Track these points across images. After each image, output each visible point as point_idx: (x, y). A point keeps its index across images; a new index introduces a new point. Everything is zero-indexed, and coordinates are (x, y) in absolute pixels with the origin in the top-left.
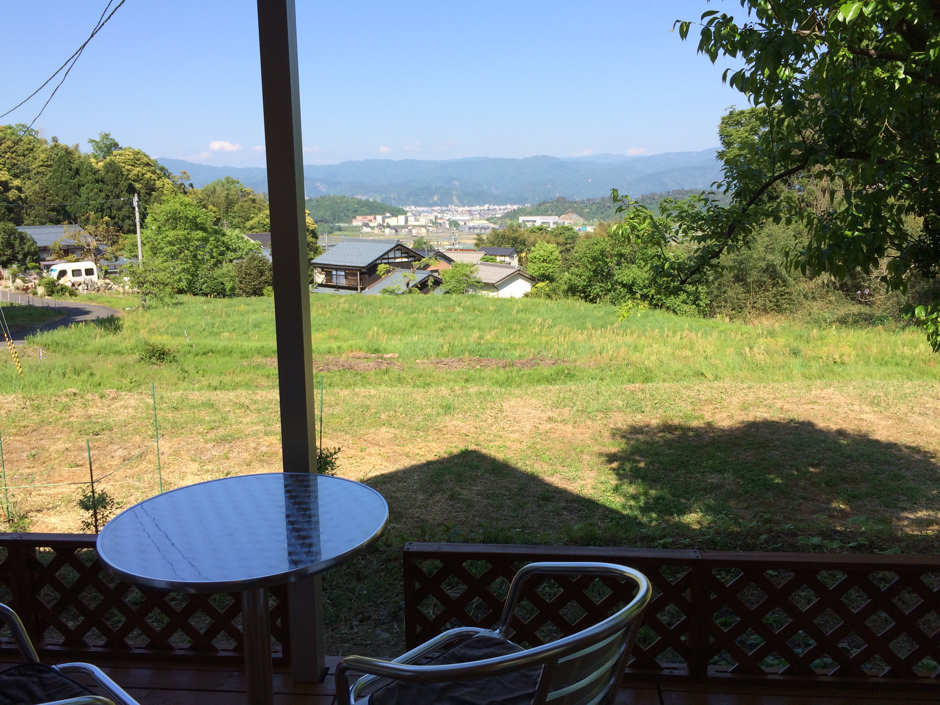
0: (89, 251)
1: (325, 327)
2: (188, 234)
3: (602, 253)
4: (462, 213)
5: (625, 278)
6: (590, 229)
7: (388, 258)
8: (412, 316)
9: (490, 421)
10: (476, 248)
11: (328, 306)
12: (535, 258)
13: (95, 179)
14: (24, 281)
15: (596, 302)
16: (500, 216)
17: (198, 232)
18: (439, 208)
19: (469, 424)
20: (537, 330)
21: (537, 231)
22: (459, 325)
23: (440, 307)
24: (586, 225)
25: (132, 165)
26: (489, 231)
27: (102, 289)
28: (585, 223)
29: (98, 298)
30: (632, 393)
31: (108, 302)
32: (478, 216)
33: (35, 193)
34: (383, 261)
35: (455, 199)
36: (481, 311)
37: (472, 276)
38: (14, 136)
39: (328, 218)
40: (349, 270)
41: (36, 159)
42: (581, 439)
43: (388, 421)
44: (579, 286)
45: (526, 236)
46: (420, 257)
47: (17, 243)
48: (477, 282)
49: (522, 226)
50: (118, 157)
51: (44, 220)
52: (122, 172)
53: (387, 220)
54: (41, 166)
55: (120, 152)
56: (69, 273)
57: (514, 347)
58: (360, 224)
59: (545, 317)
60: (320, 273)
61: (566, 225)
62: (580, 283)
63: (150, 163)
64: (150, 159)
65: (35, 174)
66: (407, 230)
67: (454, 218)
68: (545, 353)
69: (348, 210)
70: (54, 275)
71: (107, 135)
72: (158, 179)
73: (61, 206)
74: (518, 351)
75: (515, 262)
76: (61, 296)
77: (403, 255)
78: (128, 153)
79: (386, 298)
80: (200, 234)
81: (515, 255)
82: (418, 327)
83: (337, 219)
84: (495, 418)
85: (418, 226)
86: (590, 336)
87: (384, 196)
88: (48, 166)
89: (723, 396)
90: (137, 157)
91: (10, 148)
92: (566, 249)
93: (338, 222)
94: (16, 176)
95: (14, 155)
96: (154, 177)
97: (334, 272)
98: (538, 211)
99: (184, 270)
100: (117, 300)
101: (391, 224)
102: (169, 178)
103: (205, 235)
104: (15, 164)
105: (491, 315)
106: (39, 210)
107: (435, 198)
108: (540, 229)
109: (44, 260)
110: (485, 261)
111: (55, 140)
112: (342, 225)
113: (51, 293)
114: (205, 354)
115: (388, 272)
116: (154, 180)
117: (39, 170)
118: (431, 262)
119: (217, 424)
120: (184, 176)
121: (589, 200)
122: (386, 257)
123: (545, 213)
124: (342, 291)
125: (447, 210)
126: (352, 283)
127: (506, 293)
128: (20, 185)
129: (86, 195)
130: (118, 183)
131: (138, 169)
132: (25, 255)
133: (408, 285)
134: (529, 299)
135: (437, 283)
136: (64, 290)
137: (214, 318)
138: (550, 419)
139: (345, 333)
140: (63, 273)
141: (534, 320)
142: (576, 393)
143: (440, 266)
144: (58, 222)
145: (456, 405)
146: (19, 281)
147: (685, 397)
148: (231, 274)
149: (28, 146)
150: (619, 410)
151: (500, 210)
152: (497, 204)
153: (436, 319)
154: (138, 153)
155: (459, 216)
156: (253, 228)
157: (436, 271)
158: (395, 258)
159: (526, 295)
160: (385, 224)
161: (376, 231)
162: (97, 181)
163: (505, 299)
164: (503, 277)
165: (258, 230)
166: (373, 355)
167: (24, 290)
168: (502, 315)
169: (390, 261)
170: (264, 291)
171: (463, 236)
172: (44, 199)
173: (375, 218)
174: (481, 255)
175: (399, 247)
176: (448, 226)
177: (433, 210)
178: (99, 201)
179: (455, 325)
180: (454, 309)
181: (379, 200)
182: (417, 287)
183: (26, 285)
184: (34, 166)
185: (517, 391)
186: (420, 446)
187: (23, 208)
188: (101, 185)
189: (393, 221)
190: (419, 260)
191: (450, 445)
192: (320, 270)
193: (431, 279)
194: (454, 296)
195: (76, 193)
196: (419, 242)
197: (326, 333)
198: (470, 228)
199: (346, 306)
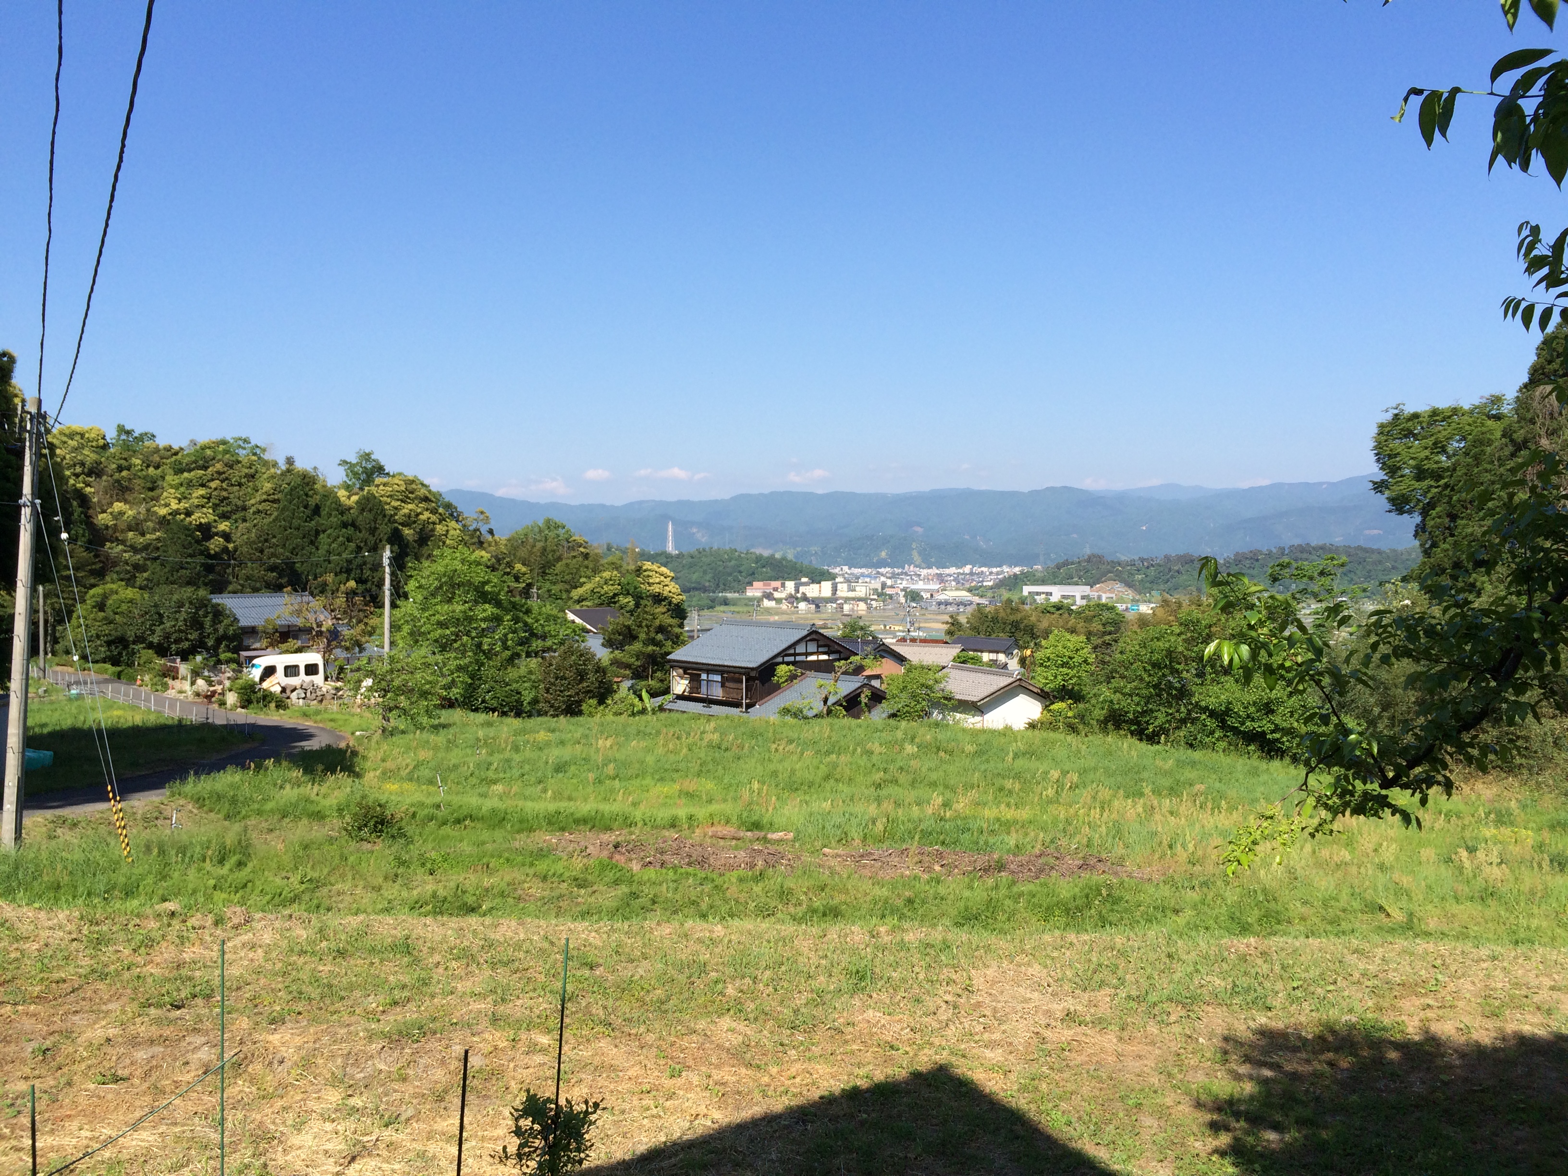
0: (320, 634)
1: (675, 775)
2: (470, 609)
3: (1170, 653)
4: (927, 579)
5: (1213, 699)
6: (1145, 609)
7: (795, 655)
8: (828, 759)
9: (945, 1014)
10: (947, 638)
11: (684, 736)
12: (1049, 659)
13: (343, 522)
14: (210, 683)
15: (1159, 743)
16: (990, 584)
17: (487, 606)
18: (888, 569)
19: (900, 1021)
20: (1050, 792)
21: (1053, 610)
22: (910, 777)
23: (877, 744)
24: (1138, 601)
25: (402, 501)
26: (970, 609)
27: (328, 697)
28: (1137, 597)
29: (317, 712)
30: (1243, 958)
31: (332, 720)
32: (954, 583)
33: (249, 543)
34: (787, 659)
35: (915, 553)
36: (951, 753)
37: (937, 687)
38: (227, 456)
39: (707, 584)
40: (728, 672)
41: (257, 491)
42: (1137, 1071)
43: (738, 1002)
44: (1126, 713)
45: (1033, 619)
46: (848, 653)
47: (208, 621)
48: (946, 698)
49: (1028, 601)
50: (381, 487)
51: (258, 585)
52: (383, 510)
53: (802, 589)
54: (265, 501)
55: (385, 480)
56: (280, 671)
57: (1007, 826)
58: (758, 594)
59: (1066, 768)
60: (682, 678)
61: (1104, 601)
62: (1131, 707)
63: (430, 497)
64: (430, 491)
65: (254, 513)
66: (834, 605)
67: (913, 587)
68: (1064, 842)
69: (740, 572)
70: (256, 674)
71: (368, 455)
72: (440, 522)
73: (286, 564)
74: (1014, 835)
75: (1014, 665)
76: (261, 709)
77: (821, 649)
78: (397, 481)
79: (785, 724)
80: (489, 609)
81: (1015, 652)
82: (837, 780)
83: (722, 586)
84: (955, 1008)
85: (853, 599)
86: (1151, 810)
87: (799, 549)
88: (274, 501)
89: (1440, 977)
90: (410, 487)
91: (219, 473)
92: (1104, 642)
93: (724, 590)
94: (224, 516)
95: (224, 485)
96: (434, 518)
97: (704, 676)
98: (1055, 577)
99: (459, 668)
100: (347, 717)
101: (809, 595)
102: (457, 521)
103: (495, 611)
104: (225, 498)
105: (968, 760)
106: (252, 569)
107: (883, 554)
108: (1058, 607)
109: (248, 649)
110: (962, 661)
111: (290, 461)
112: (729, 595)
113: (246, 703)
114: (458, 821)
115: (792, 677)
116: (434, 523)
117: (260, 508)
118: (867, 662)
119: (406, 994)
120: (482, 517)
121: (1142, 560)
122: (792, 651)
123: (1067, 580)
124: (715, 709)
125: (902, 573)
126: (733, 696)
127: (995, 719)
128: (227, 529)
129: (326, 547)
130: (376, 528)
131: (410, 506)
132: (219, 641)
133: (825, 701)
134: (1036, 732)
135: (877, 697)
136: (268, 699)
137: (491, 754)
138: (1069, 1017)
139: (708, 785)
140: (270, 671)
141: (1046, 773)
142: (1122, 953)
143: (887, 668)
144: (278, 588)
145: (877, 970)
146: (200, 682)
147: (1357, 975)
148: (533, 677)
149: (247, 471)
150: (1216, 999)
151: (991, 575)
152: (985, 565)
153: (869, 765)
154: (413, 482)
155: (921, 583)
156: (583, 600)
157: (878, 677)
158: (807, 654)
159: (1032, 726)
160: (799, 595)
161: (784, 606)
162: (345, 525)
163: (993, 732)
164: (993, 690)
165: (589, 604)
166: (749, 834)
167: (206, 697)
168: (988, 761)
169: (798, 658)
170: (584, 707)
171: (930, 616)
172: (262, 552)
173: (783, 585)
174: (955, 650)
175: (814, 636)
176: (903, 600)
177: (878, 573)
178: (344, 556)
179: (903, 778)
180: (902, 748)
181: (790, 556)
182: (841, 705)
183: (212, 689)
184: (253, 501)
185: (1002, 944)
186: (793, 1071)
187: (229, 565)
188: (350, 531)
189: (812, 591)
190: (846, 659)
191: (856, 1071)
192: (681, 671)
193: (867, 692)
194: (904, 724)
195: (312, 543)
196: (854, 626)
197: (677, 787)
198: (939, 604)
199: (716, 737)
